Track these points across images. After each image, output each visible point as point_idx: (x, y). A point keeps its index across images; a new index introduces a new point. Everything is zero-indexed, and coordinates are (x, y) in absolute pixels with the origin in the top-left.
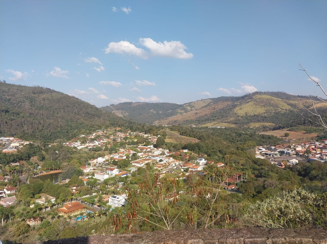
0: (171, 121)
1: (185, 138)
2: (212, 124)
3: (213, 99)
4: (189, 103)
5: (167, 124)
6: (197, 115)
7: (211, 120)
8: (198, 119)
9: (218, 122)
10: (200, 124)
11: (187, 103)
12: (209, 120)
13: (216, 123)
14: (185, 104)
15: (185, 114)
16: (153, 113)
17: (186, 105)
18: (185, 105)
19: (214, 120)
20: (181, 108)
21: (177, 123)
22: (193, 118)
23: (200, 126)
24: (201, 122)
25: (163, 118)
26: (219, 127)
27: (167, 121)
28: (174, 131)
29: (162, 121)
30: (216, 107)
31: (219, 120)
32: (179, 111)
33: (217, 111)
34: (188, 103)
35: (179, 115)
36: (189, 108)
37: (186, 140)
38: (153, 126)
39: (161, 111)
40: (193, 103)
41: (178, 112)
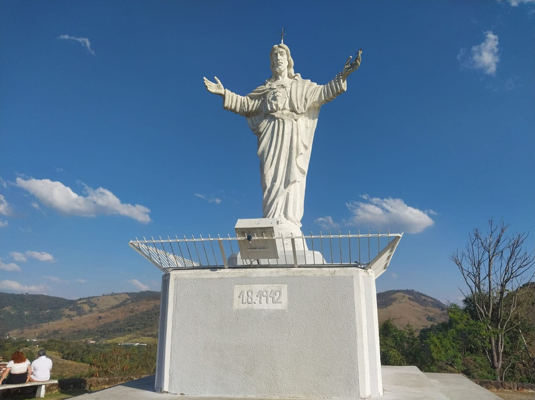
0: (47, 332)
1: (71, 365)
2: (126, 338)
3: (133, 293)
4: (89, 298)
5: (38, 338)
6: (101, 321)
7: (124, 331)
8: (102, 329)
9: (137, 334)
10: (104, 337)
11: (84, 299)
12: (120, 332)
13: (133, 336)
14: (80, 299)
15: (78, 318)
16: (9, 313)
17: (81, 301)
18: (79, 302)
19: (130, 331)
20: (71, 307)
21: (59, 336)
22: (92, 326)
23: (104, 342)
24: (105, 334)
25: (30, 325)
26: (138, 344)
27: (37, 331)
28: (50, 352)
29: (26, 331)
30: (136, 308)
31: (138, 332)
32: (67, 312)
33: (136, 315)
34: (86, 298)
35: (65, 319)
36: (86, 308)
37: (74, 369)
38: (7, 341)
39: (27, 310)
40: (97, 298)
41: (64, 315)
